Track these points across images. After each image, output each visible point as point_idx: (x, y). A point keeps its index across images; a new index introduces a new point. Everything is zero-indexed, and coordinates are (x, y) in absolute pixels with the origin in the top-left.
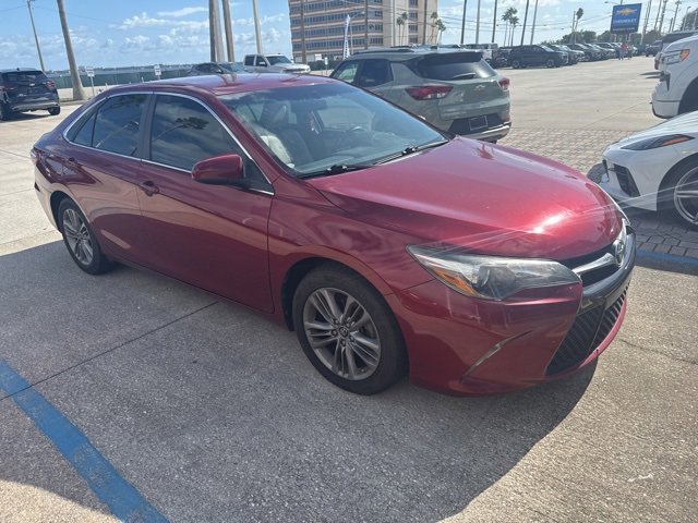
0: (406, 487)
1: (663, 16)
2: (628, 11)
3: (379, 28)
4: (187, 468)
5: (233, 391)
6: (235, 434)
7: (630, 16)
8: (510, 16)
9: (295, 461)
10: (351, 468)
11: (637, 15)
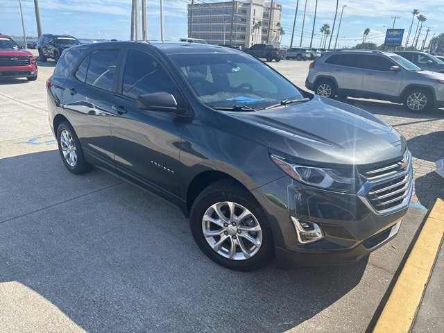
0: (146, 320)
1: (418, 38)
2: (396, 33)
3: (244, 29)
4: (20, 299)
5: (66, 254)
6: (57, 280)
7: (397, 36)
8: (325, 29)
9: (86, 300)
10: (119, 306)
11: (401, 36)
